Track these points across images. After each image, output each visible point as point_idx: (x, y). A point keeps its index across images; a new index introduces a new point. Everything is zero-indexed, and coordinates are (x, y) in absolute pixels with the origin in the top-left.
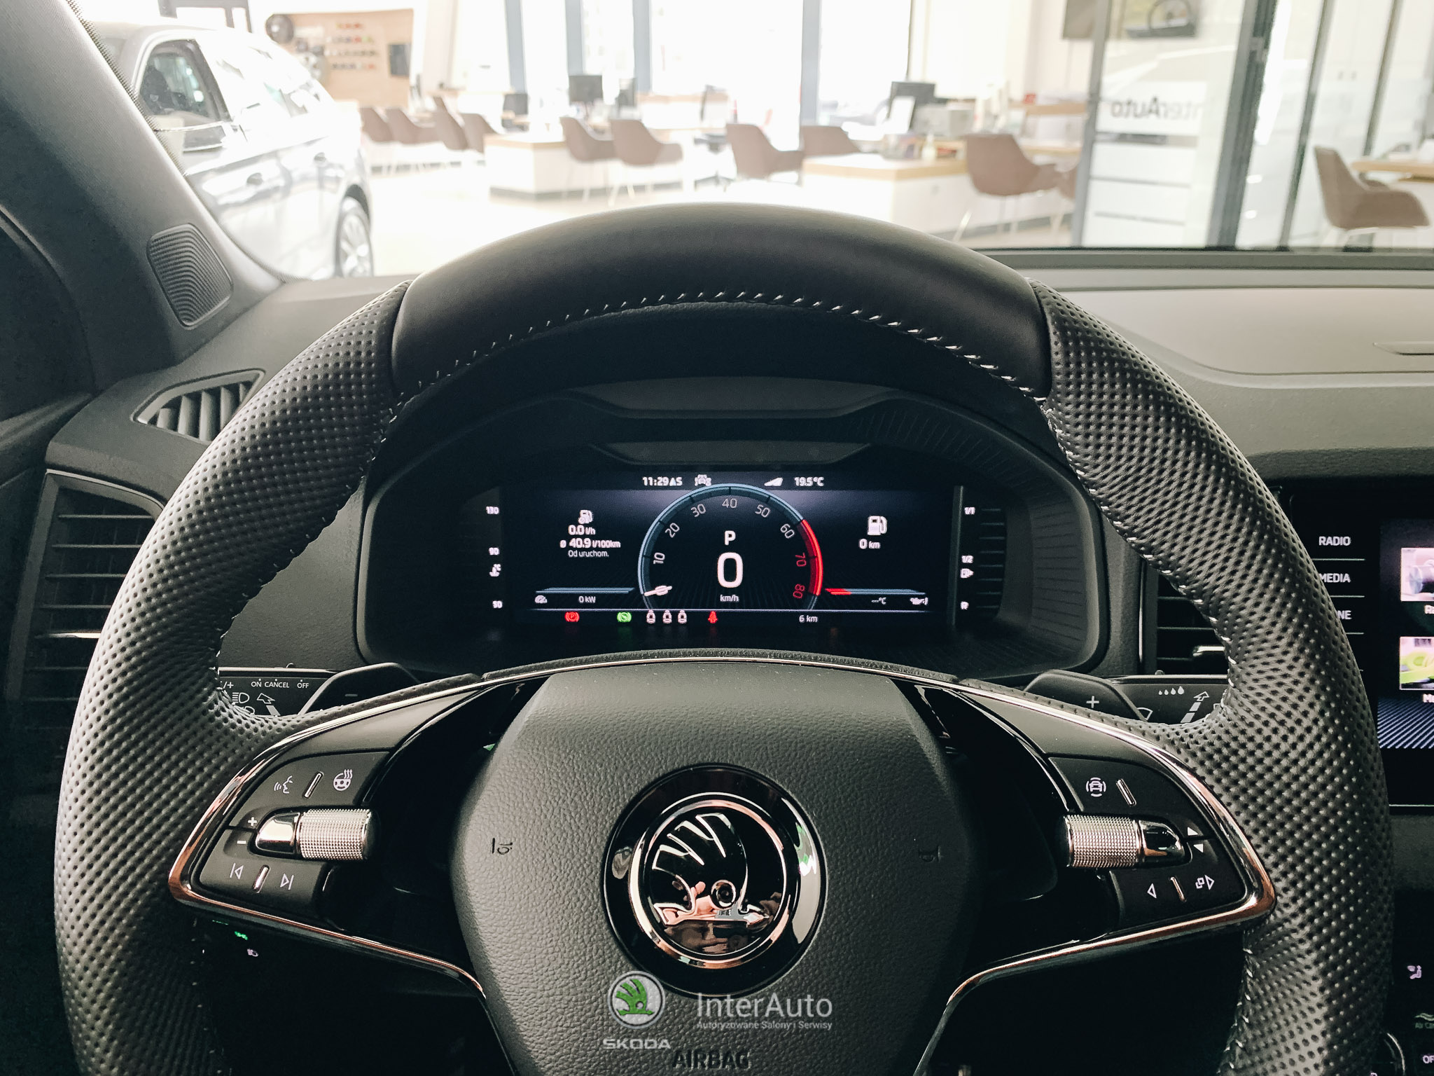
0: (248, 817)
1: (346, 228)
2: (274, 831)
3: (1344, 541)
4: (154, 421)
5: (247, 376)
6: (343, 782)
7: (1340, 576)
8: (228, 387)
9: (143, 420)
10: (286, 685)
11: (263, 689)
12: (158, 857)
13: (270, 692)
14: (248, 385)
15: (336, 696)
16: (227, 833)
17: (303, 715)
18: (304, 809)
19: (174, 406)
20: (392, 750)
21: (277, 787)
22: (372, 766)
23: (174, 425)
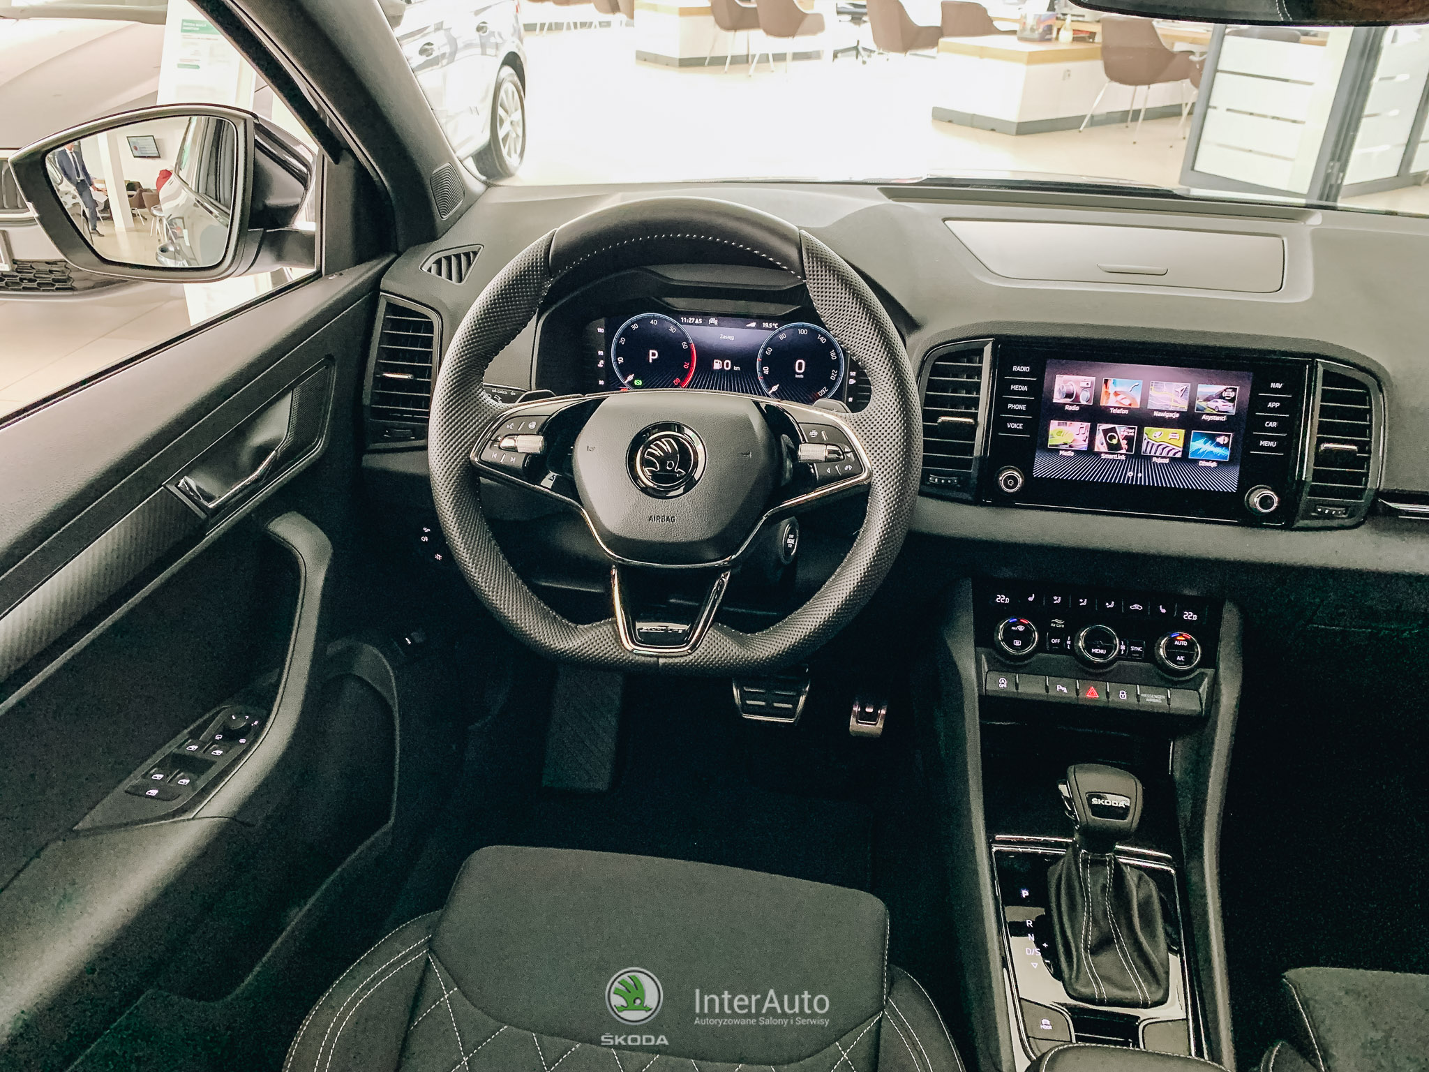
0: (498, 436)
1: (502, 93)
2: (507, 443)
3: (1026, 369)
4: (430, 270)
5: (475, 248)
6: (532, 426)
7: (1022, 387)
8: (464, 254)
9: (425, 269)
10: (506, 393)
11: (497, 393)
12: (467, 448)
13: (501, 395)
14: (475, 253)
15: (528, 398)
16: (491, 442)
17: (516, 403)
18: (518, 435)
19: (439, 262)
20: (550, 416)
21: (508, 426)
22: (543, 421)
23: (440, 274)
